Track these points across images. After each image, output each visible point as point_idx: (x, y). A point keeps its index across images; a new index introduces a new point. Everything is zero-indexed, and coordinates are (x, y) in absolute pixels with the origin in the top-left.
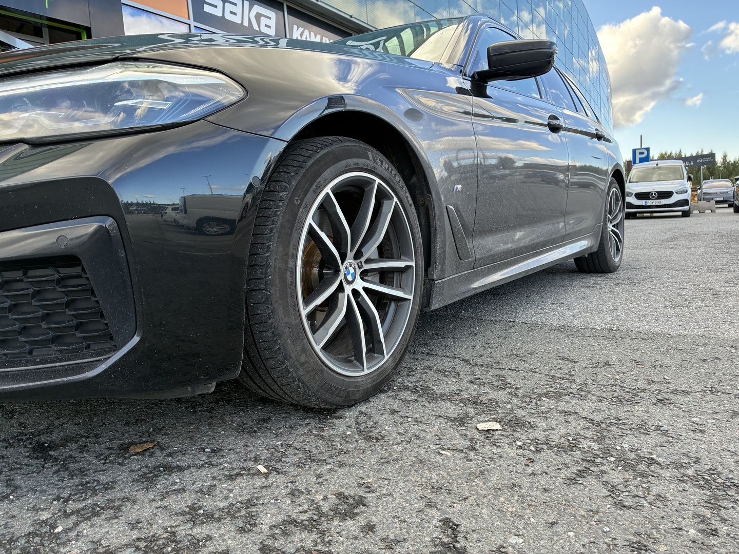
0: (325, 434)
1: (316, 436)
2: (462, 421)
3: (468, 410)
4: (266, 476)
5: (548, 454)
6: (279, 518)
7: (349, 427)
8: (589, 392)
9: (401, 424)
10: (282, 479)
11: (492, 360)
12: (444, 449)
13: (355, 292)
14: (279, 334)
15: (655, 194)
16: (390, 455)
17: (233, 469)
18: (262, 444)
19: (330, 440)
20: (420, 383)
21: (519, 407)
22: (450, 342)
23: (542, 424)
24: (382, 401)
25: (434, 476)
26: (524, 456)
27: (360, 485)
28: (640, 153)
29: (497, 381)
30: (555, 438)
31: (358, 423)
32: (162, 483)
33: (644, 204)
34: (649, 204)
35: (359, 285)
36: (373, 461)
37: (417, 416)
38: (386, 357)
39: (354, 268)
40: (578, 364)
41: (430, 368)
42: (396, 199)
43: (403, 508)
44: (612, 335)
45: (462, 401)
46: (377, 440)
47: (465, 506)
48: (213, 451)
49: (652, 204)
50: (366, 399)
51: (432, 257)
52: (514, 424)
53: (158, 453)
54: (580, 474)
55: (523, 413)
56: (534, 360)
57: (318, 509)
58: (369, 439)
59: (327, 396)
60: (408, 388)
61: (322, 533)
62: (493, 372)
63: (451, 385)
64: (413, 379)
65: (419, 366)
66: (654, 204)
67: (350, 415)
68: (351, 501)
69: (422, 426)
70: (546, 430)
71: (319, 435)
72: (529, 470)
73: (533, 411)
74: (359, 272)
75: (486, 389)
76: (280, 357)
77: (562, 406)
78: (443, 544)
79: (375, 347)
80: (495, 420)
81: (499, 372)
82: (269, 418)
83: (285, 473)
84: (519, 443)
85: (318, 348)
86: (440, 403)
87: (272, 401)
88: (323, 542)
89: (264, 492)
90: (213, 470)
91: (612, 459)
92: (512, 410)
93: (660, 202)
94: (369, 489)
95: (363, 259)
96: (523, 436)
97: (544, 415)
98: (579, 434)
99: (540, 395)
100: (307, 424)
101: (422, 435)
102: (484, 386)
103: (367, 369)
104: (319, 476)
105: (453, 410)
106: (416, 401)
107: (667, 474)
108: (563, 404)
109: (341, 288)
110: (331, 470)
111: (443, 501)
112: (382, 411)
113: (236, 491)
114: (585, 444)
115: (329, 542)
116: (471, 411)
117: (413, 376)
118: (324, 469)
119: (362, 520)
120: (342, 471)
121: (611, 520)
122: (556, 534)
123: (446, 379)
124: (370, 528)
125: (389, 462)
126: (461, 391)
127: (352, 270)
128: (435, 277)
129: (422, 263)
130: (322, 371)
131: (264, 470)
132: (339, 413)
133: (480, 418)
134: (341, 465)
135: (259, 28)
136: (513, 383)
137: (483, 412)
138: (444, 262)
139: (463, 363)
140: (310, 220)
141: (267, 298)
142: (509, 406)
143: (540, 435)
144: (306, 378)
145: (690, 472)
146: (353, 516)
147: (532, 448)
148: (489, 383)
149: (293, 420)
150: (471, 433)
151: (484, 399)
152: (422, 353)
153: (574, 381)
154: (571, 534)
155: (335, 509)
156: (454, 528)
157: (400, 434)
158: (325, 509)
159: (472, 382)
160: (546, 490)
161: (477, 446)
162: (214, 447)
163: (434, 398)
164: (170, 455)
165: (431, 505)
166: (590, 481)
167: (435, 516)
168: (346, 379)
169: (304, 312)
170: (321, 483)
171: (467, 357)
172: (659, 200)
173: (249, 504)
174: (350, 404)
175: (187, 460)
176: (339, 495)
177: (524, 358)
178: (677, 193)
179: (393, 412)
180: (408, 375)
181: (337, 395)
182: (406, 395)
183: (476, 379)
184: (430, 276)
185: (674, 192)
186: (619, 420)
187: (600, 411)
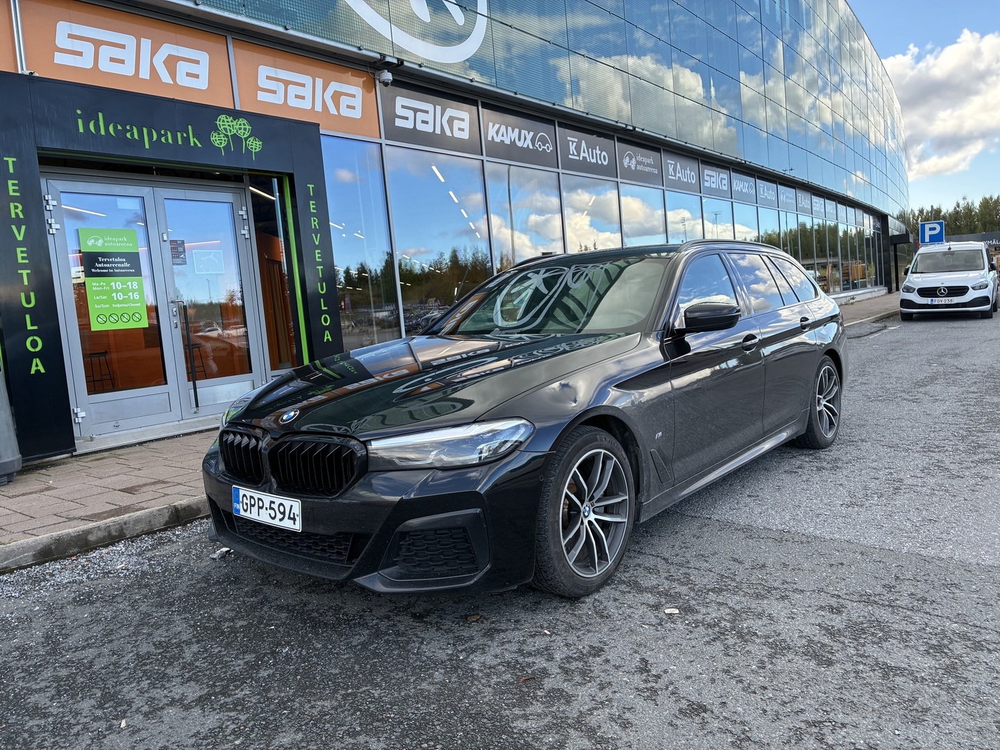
0: (576, 613)
1: (571, 614)
2: (657, 607)
3: (662, 600)
4: (550, 636)
5: (701, 629)
6: (564, 656)
7: (589, 609)
8: (741, 589)
9: (620, 608)
10: (559, 638)
11: (684, 559)
12: (645, 624)
13: (590, 522)
14: (551, 558)
15: (944, 290)
16: (615, 627)
17: (532, 632)
18: (542, 618)
19: (580, 617)
20: (632, 578)
21: (693, 599)
22: (655, 541)
23: (704, 611)
24: (607, 592)
25: (639, 639)
26: (688, 629)
27: (600, 642)
28: (931, 229)
29: (684, 578)
30: (708, 619)
31: (594, 607)
32: (497, 637)
33: (929, 303)
34: (936, 303)
35: (592, 517)
36: (606, 630)
37: (630, 603)
38: (610, 563)
39: (589, 507)
40: (743, 565)
41: (639, 565)
42: (615, 459)
43: (622, 653)
44: (782, 538)
45: (658, 593)
46: (607, 618)
47: (653, 653)
48: (515, 621)
49: (940, 303)
50: (597, 590)
51: (641, 487)
52: (687, 610)
53: (485, 622)
54: (714, 640)
55: (694, 602)
56: (713, 560)
57: (581, 652)
58: (602, 617)
59: (576, 590)
60: (624, 582)
61: (586, 662)
62: (683, 570)
63: (651, 581)
64: (627, 575)
65: (632, 563)
66: (943, 303)
67: (589, 600)
68: (597, 649)
69: (632, 610)
70: (704, 615)
71: (573, 614)
72: (688, 637)
73: (701, 602)
74: (592, 508)
75: (675, 584)
76: (552, 570)
77: (720, 599)
78: (640, 668)
79: (602, 556)
80: (676, 607)
81: (687, 571)
82: (540, 602)
83: (560, 635)
84: (687, 622)
85: (571, 564)
86: (645, 594)
87: (538, 590)
88: (587, 666)
89: (552, 644)
90: (521, 632)
91: (734, 632)
92: (688, 600)
93: (951, 300)
94: (605, 644)
95: (594, 501)
96: (690, 618)
97: (707, 605)
98: (722, 618)
99: (709, 590)
100: (564, 606)
101: (633, 615)
102: (674, 582)
103: (599, 571)
104: (578, 637)
105: (651, 599)
106: (629, 592)
107: (758, 641)
108: (721, 597)
109: (582, 523)
110: (584, 634)
111: (642, 651)
112: (608, 599)
113: (538, 643)
114: (723, 624)
115: (590, 666)
116: (663, 601)
117: (628, 572)
118: (580, 633)
119: (603, 658)
120: (590, 635)
121: (719, 660)
122: (692, 665)
123: (650, 575)
124: (607, 661)
125: (614, 631)
126: (659, 585)
127: (587, 509)
128: (643, 501)
129: (633, 495)
130: (573, 576)
131: (548, 633)
132: (582, 599)
133: (668, 605)
134: (589, 631)
135: (452, 133)
136: (694, 580)
137: (670, 601)
138: (649, 489)
139: (663, 562)
140: (566, 490)
141: (545, 538)
142: (687, 598)
143: (700, 617)
144: (565, 581)
145: (771, 640)
146: (599, 656)
147: (693, 625)
148: (678, 580)
149: (555, 604)
150: (661, 615)
151: (672, 592)
152: (635, 551)
153: (734, 580)
154: (699, 666)
155: (589, 652)
156: (647, 662)
157: (620, 614)
158: (585, 652)
159: (667, 579)
160: (693, 647)
161: (663, 623)
162: (516, 619)
163: (641, 590)
164: (493, 622)
165: (636, 652)
166: (718, 643)
167: (638, 657)
168: (587, 580)
169: (563, 544)
170: (580, 641)
171: (666, 556)
172: (950, 298)
173: (547, 649)
174: (588, 593)
175: (503, 626)
176: (590, 646)
177: (707, 559)
178: (973, 288)
179: (615, 600)
180: (625, 572)
181: (582, 589)
182: (623, 587)
183: (670, 576)
184: (639, 500)
185: (970, 288)
186: (750, 609)
187: (741, 602)
